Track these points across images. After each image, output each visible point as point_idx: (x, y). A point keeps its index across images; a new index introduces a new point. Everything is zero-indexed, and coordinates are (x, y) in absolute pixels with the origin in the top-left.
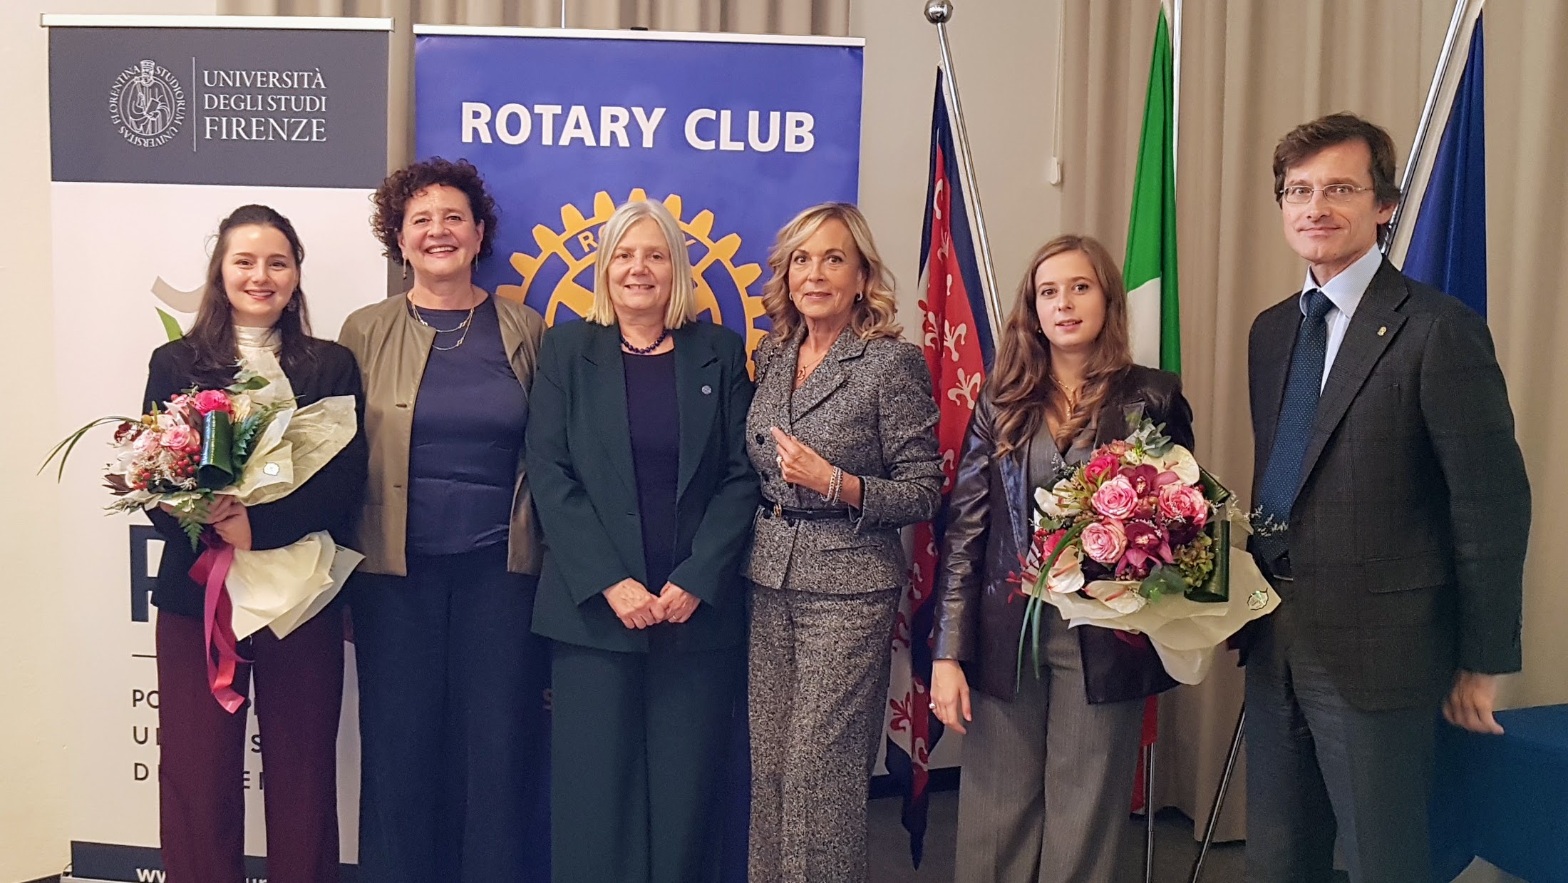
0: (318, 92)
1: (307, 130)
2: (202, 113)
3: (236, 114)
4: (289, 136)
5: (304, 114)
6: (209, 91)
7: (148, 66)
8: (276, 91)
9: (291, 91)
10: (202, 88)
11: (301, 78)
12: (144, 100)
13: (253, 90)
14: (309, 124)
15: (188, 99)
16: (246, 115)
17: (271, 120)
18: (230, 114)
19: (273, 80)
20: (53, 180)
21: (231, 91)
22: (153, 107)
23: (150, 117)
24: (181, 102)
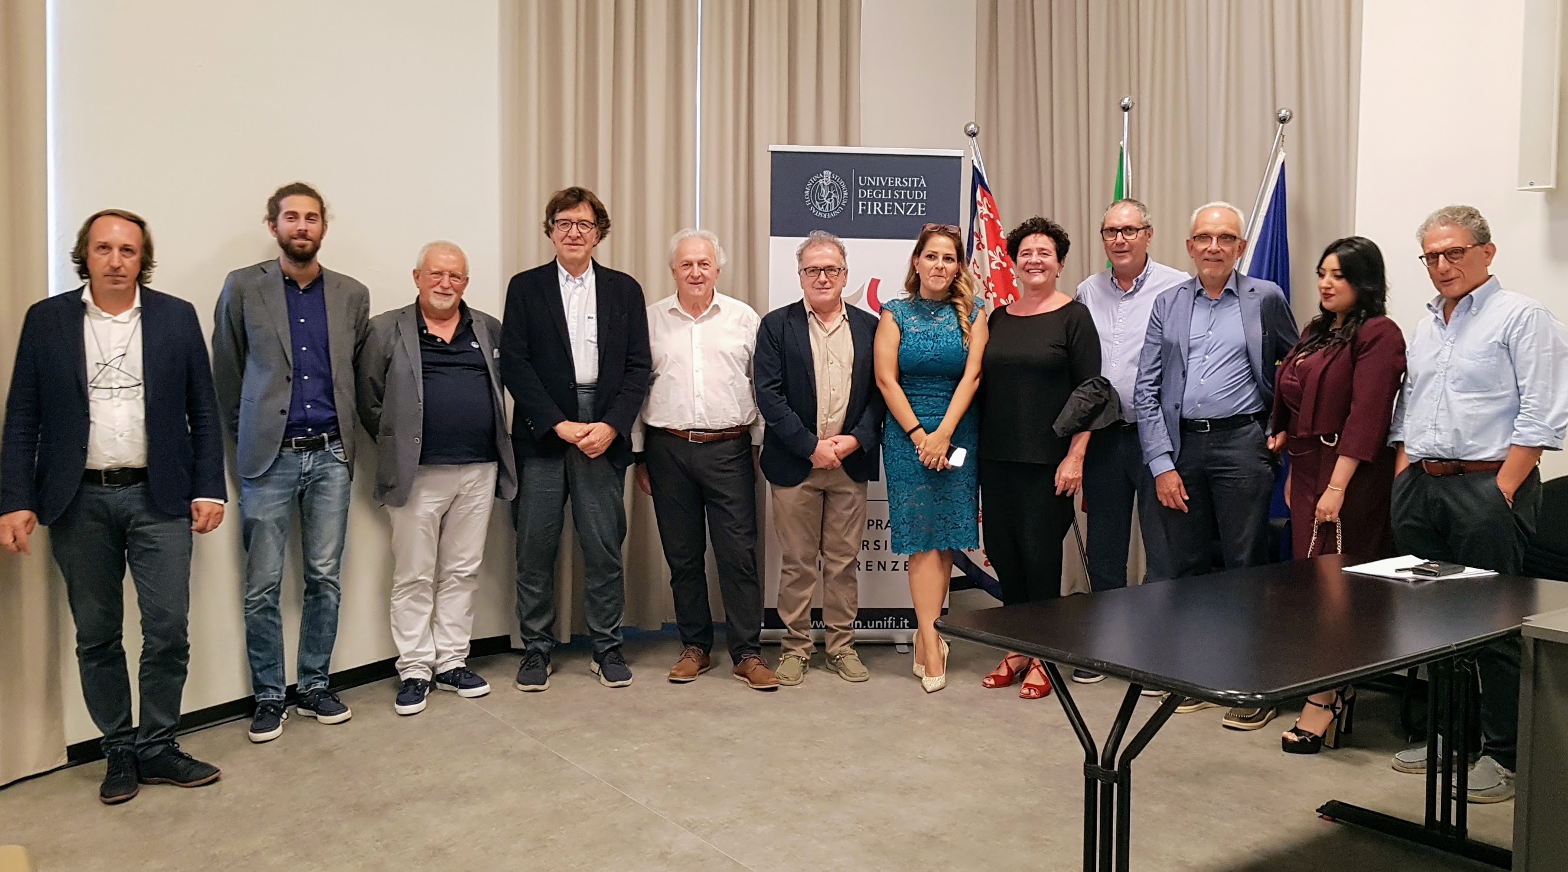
0: (922, 189)
1: (916, 209)
2: (857, 200)
3: (876, 200)
4: (905, 212)
5: (914, 200)
6: (862, 188)
7: (826, 172)
8: (898, 188)
9: (907, 188)
10: (858, 186)
11: (913, 182)
12: (825, 193)
13: (886, 189)
14: (917, 206)
15: (849, 192)
16: (883, 201)
17: (896, 204)
18: (873, 200)
19: (898, 182)
20: (771, 235)
21: (873, 188)
22: (830, 195)
23: (828, 202)
24: (846, 194)
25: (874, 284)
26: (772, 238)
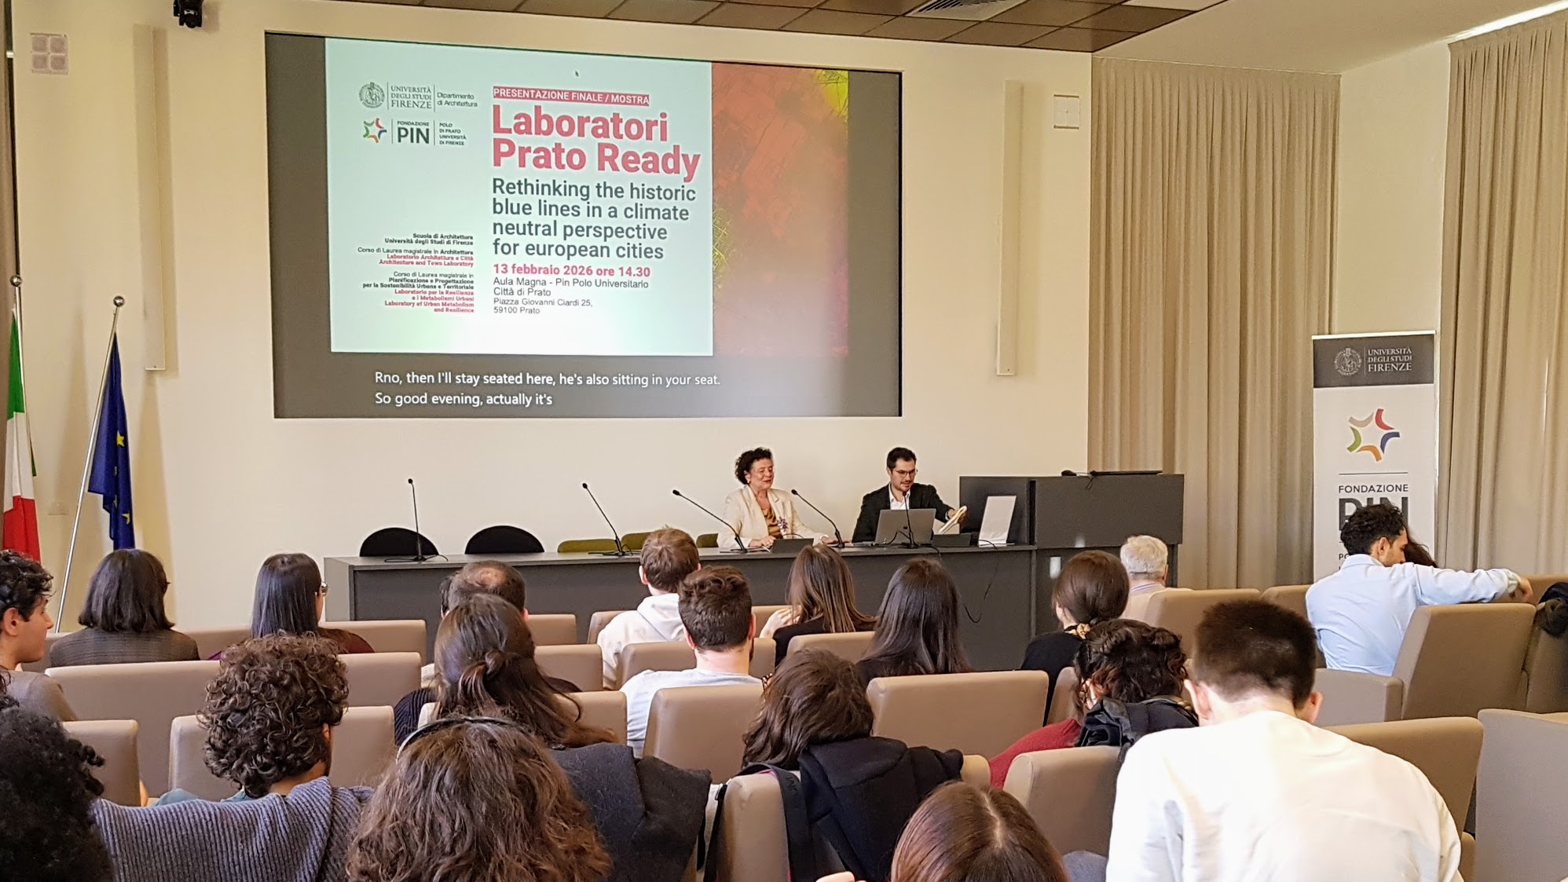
0: (1409, 354)
1: (1405, 367)
2: (1367, 364)
3: (1381, 363)
4: (1399, 369)
5: (1403, 362)
6: (1370, 356)
7: (1348, 350)
8: (1393, 355)
9: (1399, 355)
10: (1368, 356)
11: (1403, 351)
12: (1347, 361)
13: (1386, 356)
14: (1405, 365)
15: (1363, 361)
16: (1384, 363)
17: (1393, 365)
18: (1377, 363)
19: (1393, 351)
20: (1315, 387)
21: (1377, 356)
22: (1350, 363)
23: (1349, 366)
24: (1360, 361)
25: (1380, 411)
26: (1315, 390)
